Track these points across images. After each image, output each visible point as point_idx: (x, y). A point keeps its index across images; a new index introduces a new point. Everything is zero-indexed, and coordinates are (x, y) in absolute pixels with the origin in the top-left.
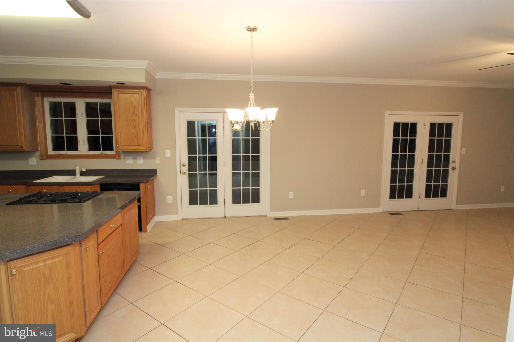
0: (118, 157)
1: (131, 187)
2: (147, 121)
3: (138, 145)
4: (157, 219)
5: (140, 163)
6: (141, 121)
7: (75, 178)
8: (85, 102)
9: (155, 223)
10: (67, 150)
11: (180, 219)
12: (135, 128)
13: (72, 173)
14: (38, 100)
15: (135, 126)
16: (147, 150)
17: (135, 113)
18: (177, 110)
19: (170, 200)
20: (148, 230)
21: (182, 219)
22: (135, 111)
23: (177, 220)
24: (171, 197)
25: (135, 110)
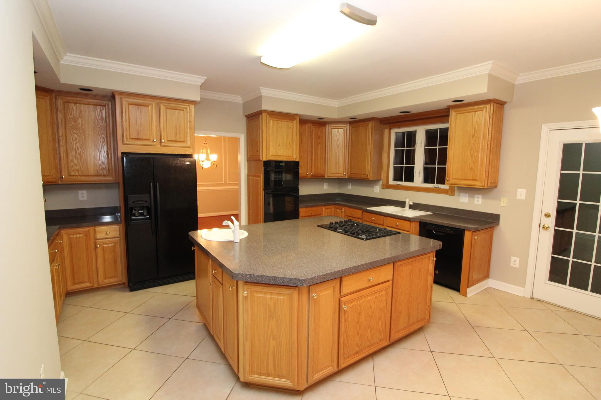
0: (451, 192)
1: (453, 233)
2: (489, 148)
3: (474, 180)
4: (490, 283)
5: (478, 203)
6: (481, 147)
7: (403, 210)
8: (426, 130)
9: (485, 288)
10: (405, 181)
11: (529, 296)
12: (472, 157)
13: (401, 204)
14: (387, 131)
15: (472, 154)
16: (486, 187)
17: (474, 138)
18: (545, 128)
19: (515, 264)
20: (469, 295)
21: (532, 298)
22: (474, 134)
23: (523, 296)
24: (518, 259)
25: (475, 132)
